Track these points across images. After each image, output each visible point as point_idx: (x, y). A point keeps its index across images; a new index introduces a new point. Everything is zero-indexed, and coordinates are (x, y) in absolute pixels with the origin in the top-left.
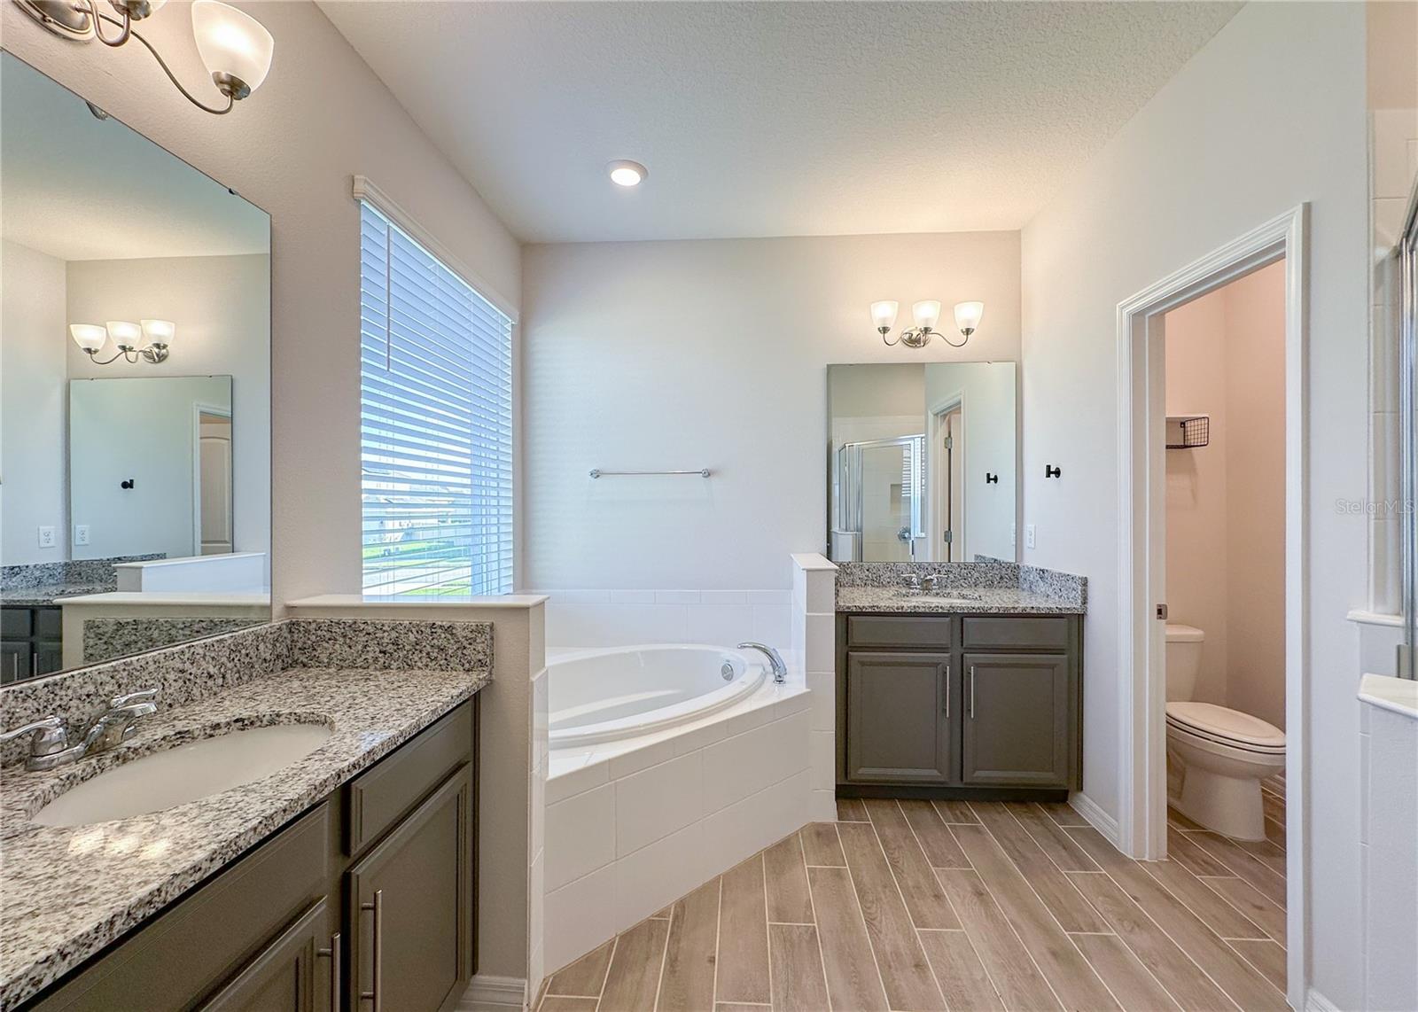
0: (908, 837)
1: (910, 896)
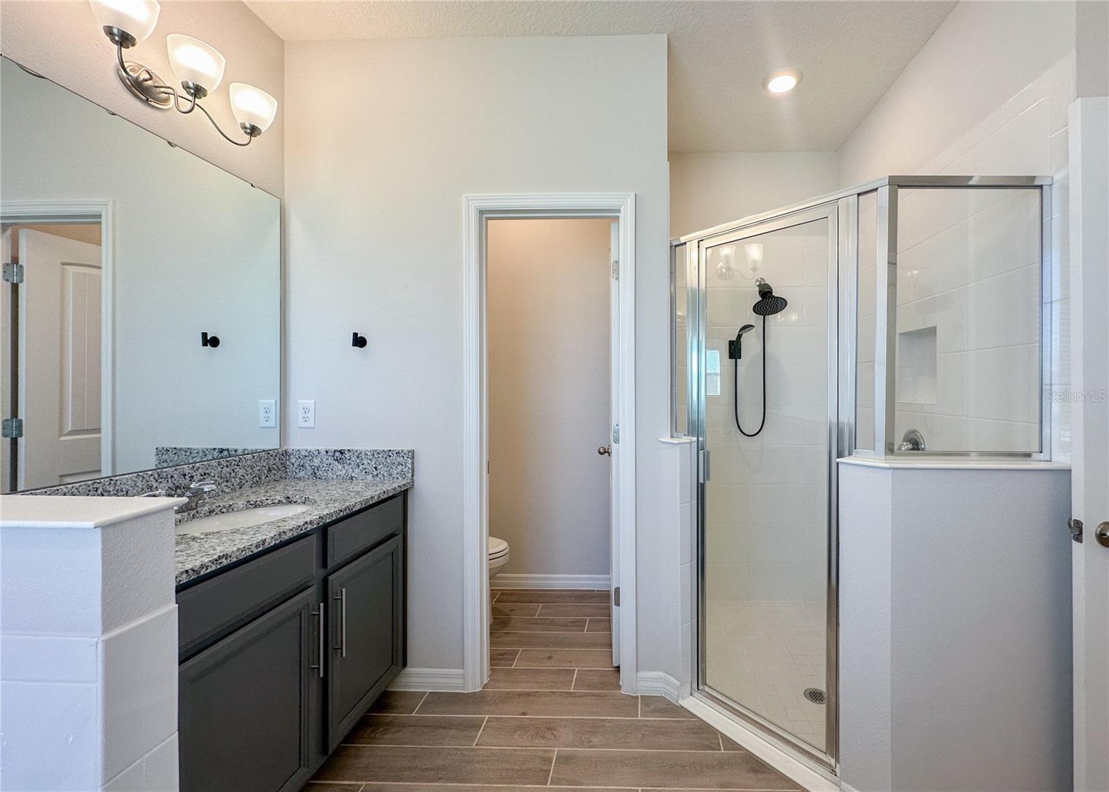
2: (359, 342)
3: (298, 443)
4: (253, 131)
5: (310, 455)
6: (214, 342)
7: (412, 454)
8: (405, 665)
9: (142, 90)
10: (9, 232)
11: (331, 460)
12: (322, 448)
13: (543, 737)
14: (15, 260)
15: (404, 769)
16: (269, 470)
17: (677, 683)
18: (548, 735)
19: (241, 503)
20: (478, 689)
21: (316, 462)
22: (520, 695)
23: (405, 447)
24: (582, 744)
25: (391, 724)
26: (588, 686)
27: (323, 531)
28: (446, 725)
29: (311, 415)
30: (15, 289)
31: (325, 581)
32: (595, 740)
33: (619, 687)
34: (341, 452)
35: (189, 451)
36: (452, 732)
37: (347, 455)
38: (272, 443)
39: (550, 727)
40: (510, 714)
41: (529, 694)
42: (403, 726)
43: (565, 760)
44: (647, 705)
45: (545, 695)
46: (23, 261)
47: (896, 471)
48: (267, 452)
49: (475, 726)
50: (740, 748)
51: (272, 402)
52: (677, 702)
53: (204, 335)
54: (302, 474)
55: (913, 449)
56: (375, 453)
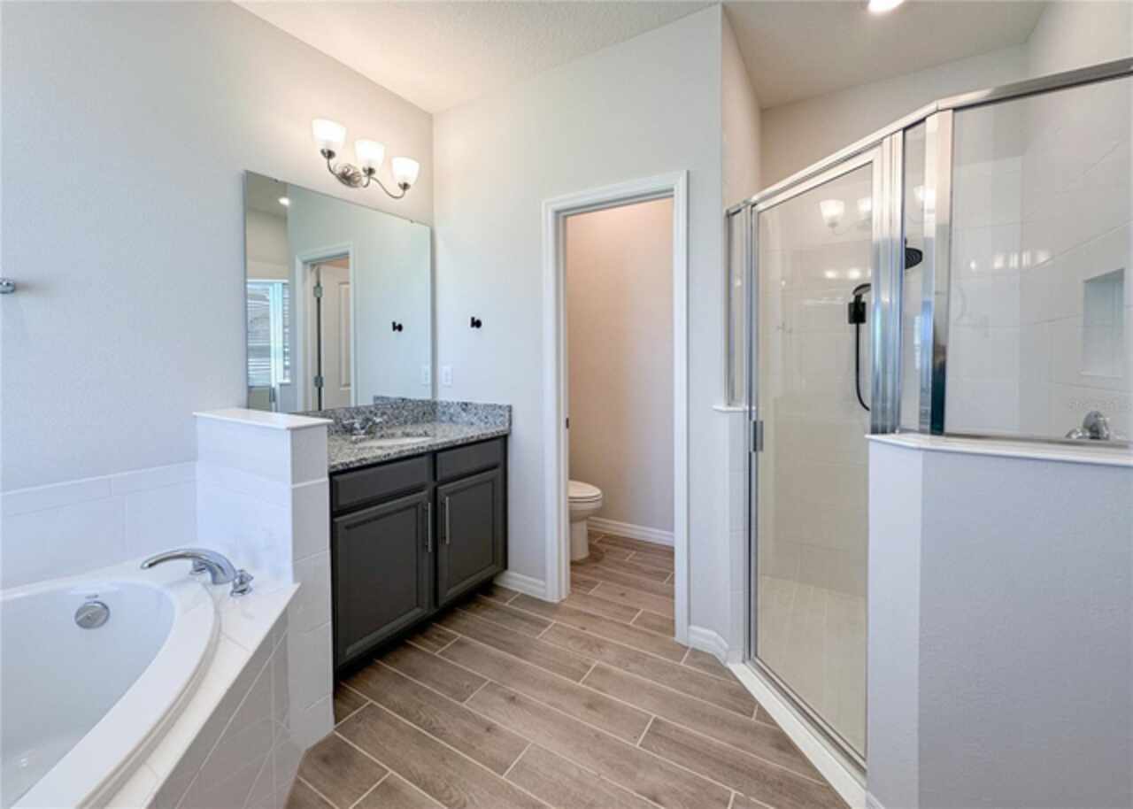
0: (417, 691)
1: (469, 749)
2: (476, 323)
3: (444, 397)
4: (405, 186)
5: (448, 405)
6: (400, 328)
7: (510, 409)
8: (505, 567)
9: (347, 178)
10: (316, 268)
11: (460, 410)
12: (455, 401)
13: (591, 650)
14: (318, 284)
15: (488, 636)
16: (424, 414)
17: (726, 645)
18: (596, 649)
19: (399, 432)
20: (556, 601)
21: (452, 410)
22: (586, 614)
23: (505, 403)
24: (619, 664)
25: (489, 606)
26: (646, 625)
27: (434, 454)
28: (524, 618)
29: (450, 378)
30: (319, 300)
31: (435, 491)
32: (633, 666)
33: (673, 634)
34: (466, 404)
35: (388, 398)
36: (527, 624)
37: (470, 407)
38: (427, 396)
39: (600, 645)
40: (572, 625)
41: (593, 616)
42: (497, 609)
43: (601, 671)
44: (695, 657)
45: (605, 620)
46: (322, 285)
47: (929, 453)
48: (423, 402)
49: (544, 625)
50: (774, 723)
51: (428, 368)
52: (725, 662)
53: (394, 324)
54: (444, 418)
55: (1092, 438)
56: (486, 406)
